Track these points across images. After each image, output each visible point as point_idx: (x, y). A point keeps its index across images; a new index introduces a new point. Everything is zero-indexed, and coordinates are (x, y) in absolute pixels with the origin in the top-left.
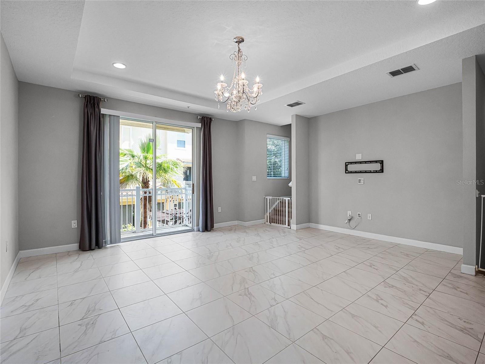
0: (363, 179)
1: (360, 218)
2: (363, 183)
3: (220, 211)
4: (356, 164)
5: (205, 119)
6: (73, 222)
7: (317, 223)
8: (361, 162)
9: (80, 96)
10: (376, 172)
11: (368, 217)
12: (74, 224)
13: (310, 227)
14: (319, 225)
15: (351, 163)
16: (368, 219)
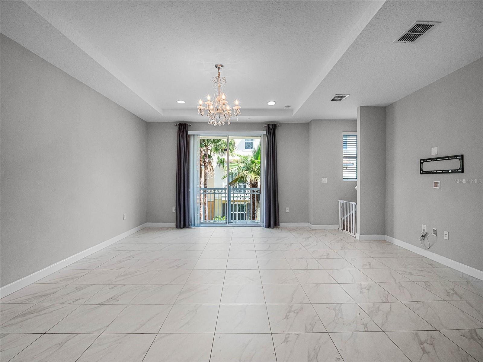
0: (439, 182)
1: (435, 235)
2: (439, 188)
3: (287, 211)
4: (431, 161)
5: (270, 126)
6: (173, 208)
7: (392, 236)
8: (436, 159)
9: (176, 125)
10: (454, 172)
11: (445, 235)
12: (174, 210)
13: (385, 240)
14: (394, 239)
15: (426, 160)
16: (445, 238)
